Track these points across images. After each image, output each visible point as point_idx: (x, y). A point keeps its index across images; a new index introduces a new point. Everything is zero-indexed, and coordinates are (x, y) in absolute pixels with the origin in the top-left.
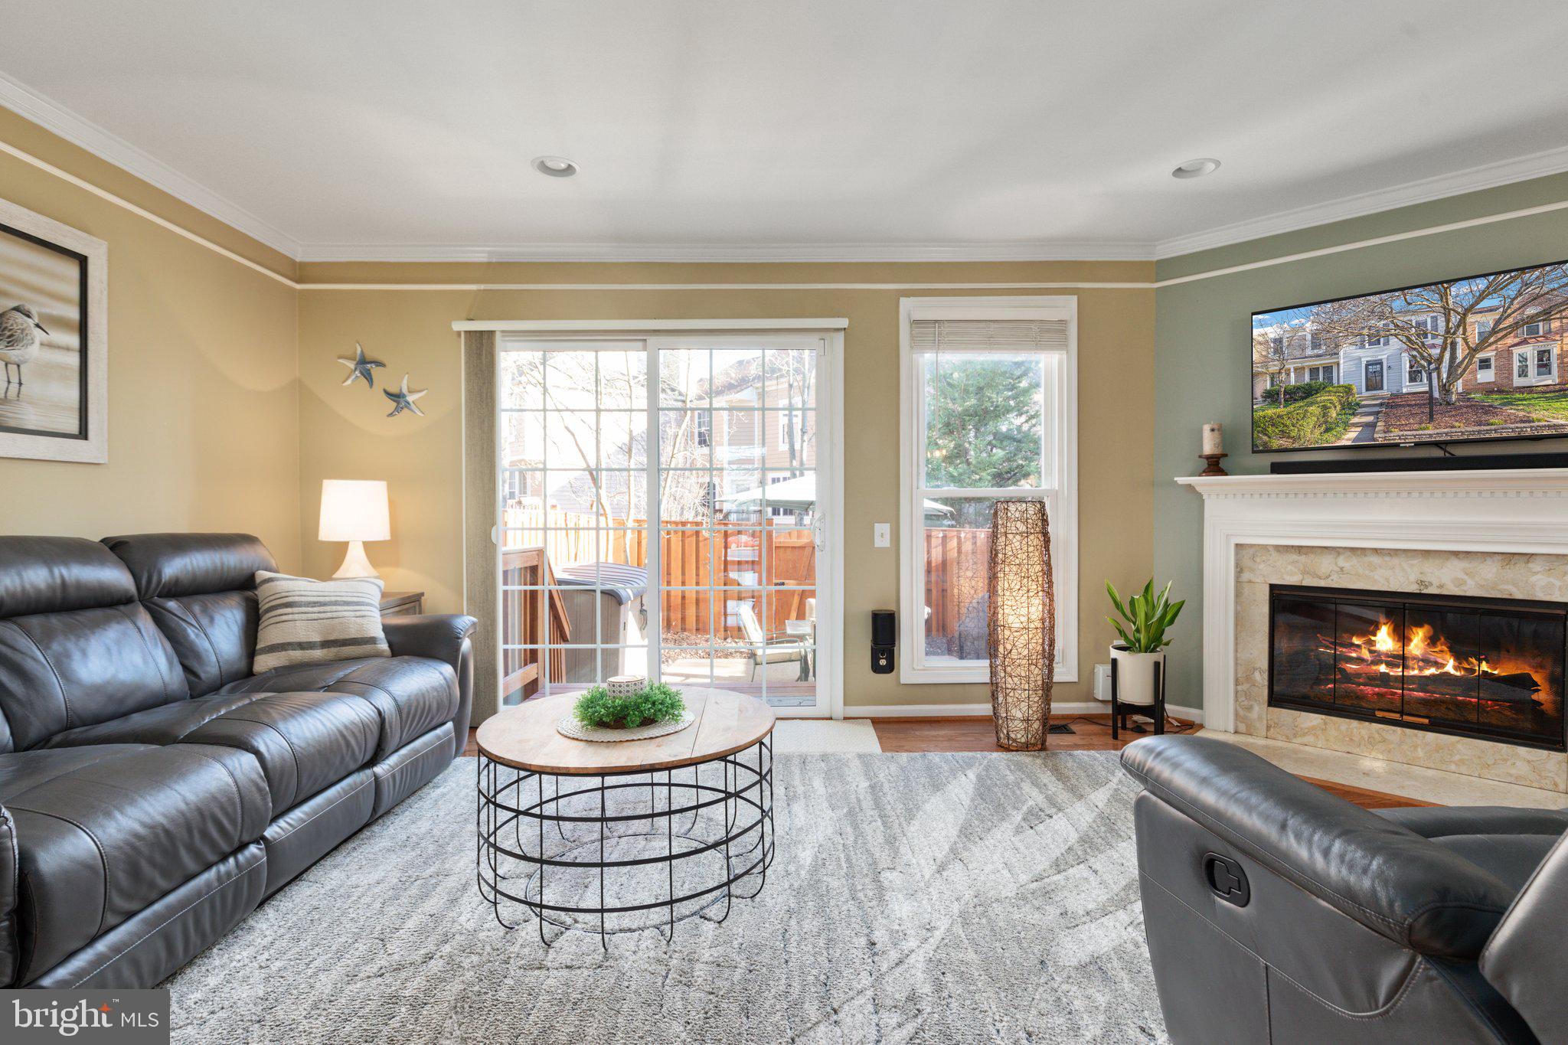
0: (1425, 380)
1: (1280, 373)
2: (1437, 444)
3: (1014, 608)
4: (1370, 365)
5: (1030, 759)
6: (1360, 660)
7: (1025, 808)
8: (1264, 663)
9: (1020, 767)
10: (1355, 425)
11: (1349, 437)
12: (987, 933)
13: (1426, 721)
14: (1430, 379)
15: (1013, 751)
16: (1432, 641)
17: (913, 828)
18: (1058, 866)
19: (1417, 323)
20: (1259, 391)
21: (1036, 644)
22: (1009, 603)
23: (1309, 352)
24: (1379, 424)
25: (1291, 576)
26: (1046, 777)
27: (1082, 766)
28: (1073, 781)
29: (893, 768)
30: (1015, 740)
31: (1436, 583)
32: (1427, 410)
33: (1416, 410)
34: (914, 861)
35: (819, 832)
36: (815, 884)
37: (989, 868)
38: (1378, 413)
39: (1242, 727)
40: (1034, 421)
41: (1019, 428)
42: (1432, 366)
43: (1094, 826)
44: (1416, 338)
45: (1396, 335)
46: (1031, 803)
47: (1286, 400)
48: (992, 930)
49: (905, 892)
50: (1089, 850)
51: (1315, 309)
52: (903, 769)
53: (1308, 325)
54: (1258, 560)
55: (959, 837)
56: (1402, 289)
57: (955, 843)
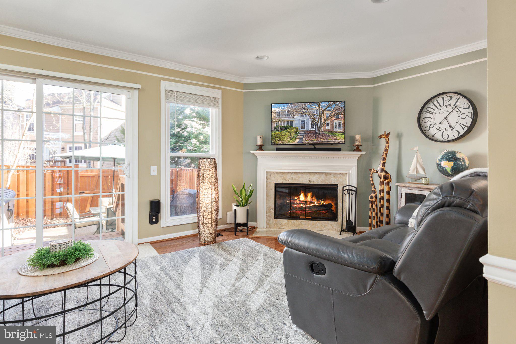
0: (315, 128)
1: (279, 122)
2: (313, 144)
3: (207, 195)
4: (302, 122)
5: (213, 246)
6: (297, 203)
7: (219, 264)
8: (273, 207)
9: (211, 250)
10: (298, 138)
11: (296, 142)
12: (226, 309)
13: (311, 218)
14: (316, 127)
15: (206, 245)
16: (312, 196)
17: (185, 279)
18: (237, 280)
19: (313, 111)
20: (273, 127)
21: (214, 208)
22: (205, 194)
23: (287, 117)
24: (304, 138)
25: (280, 181)
26: (221, 252)
27: (231, 246)
28: (230, 251)
29: (167, 259)
30: (206, 241)
31: (312, 181)
32: (315, 135)
33: (313, 135)
34: (190, 292)
35: (148, 291)
36: (156, 311)
37: (217, 287)
38: (304, 135)
39: (268, 226)
40: (183, 130)
41: (179, 132)
42: (316, 124)
43: (242, 264)
44: (312, 116)
45: (308, 114)
46: (220, 261)
47: (280, 130)
48: (227, 307)
49: (192, 304)
50: (244, 272)
51: (288, 105)
52: (171, 259)
53: (287, 109)
54: (272, 176)
55: (202, 279)
56: (310, 102)
57: (202, 281)
